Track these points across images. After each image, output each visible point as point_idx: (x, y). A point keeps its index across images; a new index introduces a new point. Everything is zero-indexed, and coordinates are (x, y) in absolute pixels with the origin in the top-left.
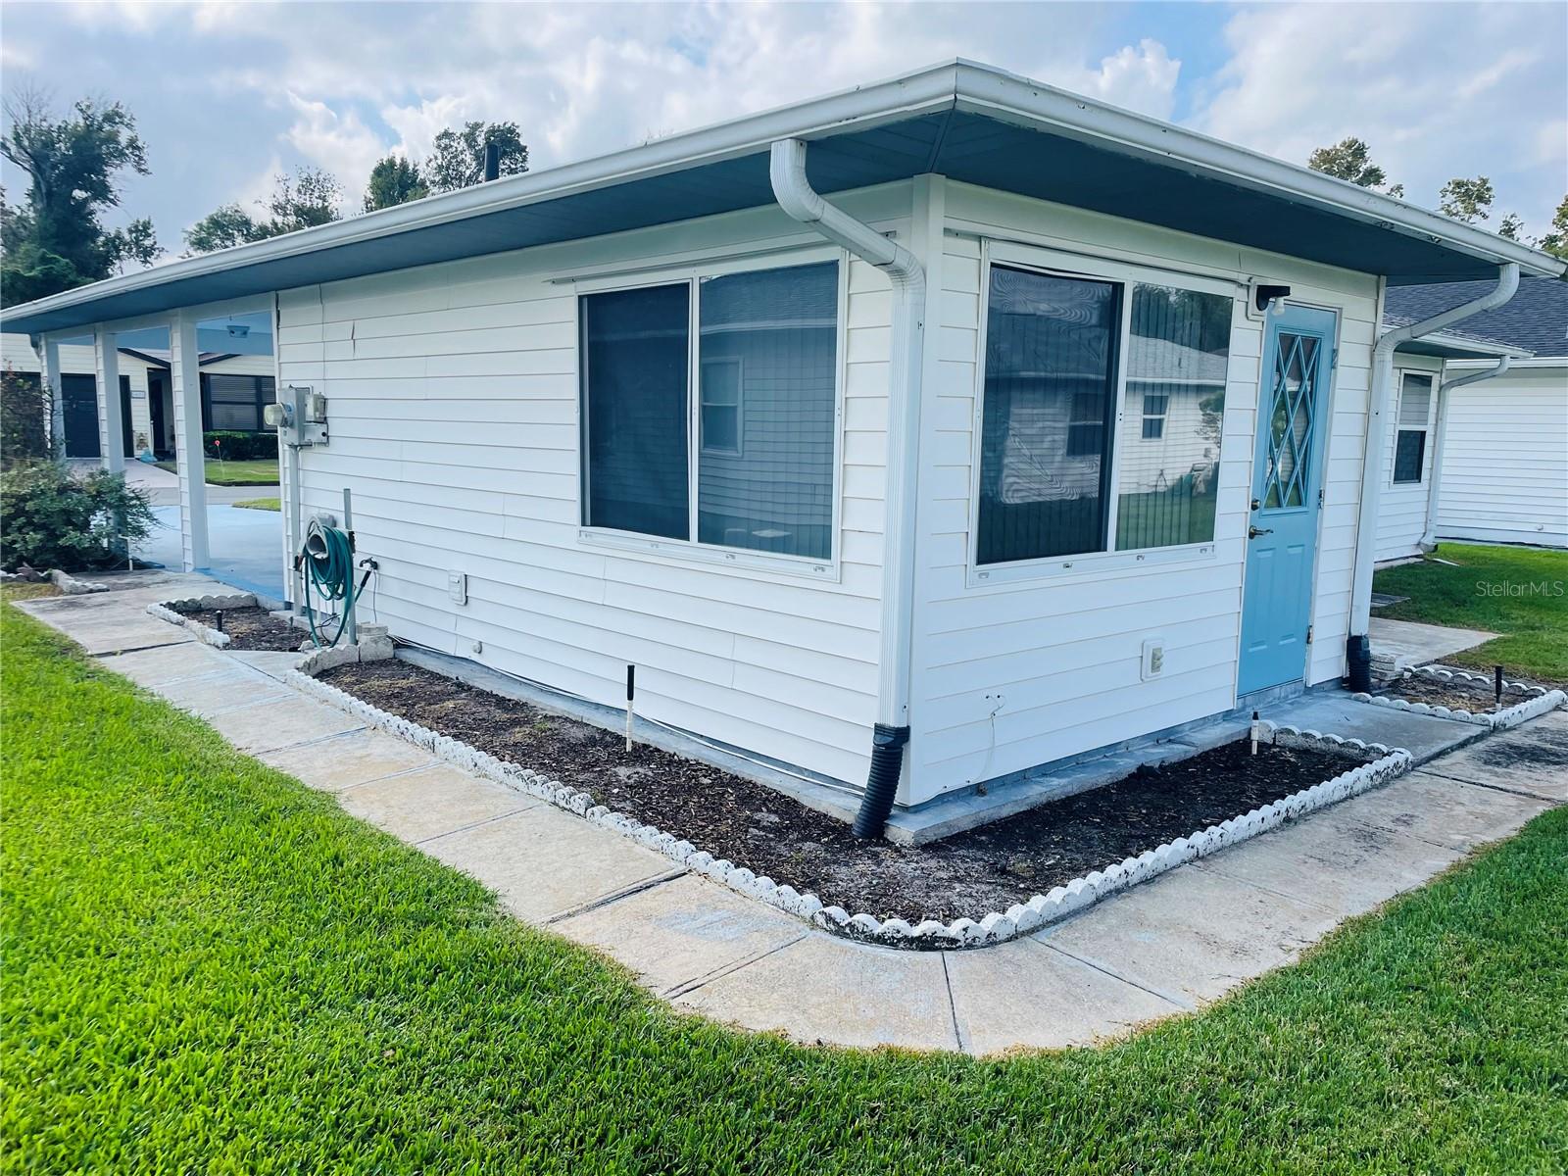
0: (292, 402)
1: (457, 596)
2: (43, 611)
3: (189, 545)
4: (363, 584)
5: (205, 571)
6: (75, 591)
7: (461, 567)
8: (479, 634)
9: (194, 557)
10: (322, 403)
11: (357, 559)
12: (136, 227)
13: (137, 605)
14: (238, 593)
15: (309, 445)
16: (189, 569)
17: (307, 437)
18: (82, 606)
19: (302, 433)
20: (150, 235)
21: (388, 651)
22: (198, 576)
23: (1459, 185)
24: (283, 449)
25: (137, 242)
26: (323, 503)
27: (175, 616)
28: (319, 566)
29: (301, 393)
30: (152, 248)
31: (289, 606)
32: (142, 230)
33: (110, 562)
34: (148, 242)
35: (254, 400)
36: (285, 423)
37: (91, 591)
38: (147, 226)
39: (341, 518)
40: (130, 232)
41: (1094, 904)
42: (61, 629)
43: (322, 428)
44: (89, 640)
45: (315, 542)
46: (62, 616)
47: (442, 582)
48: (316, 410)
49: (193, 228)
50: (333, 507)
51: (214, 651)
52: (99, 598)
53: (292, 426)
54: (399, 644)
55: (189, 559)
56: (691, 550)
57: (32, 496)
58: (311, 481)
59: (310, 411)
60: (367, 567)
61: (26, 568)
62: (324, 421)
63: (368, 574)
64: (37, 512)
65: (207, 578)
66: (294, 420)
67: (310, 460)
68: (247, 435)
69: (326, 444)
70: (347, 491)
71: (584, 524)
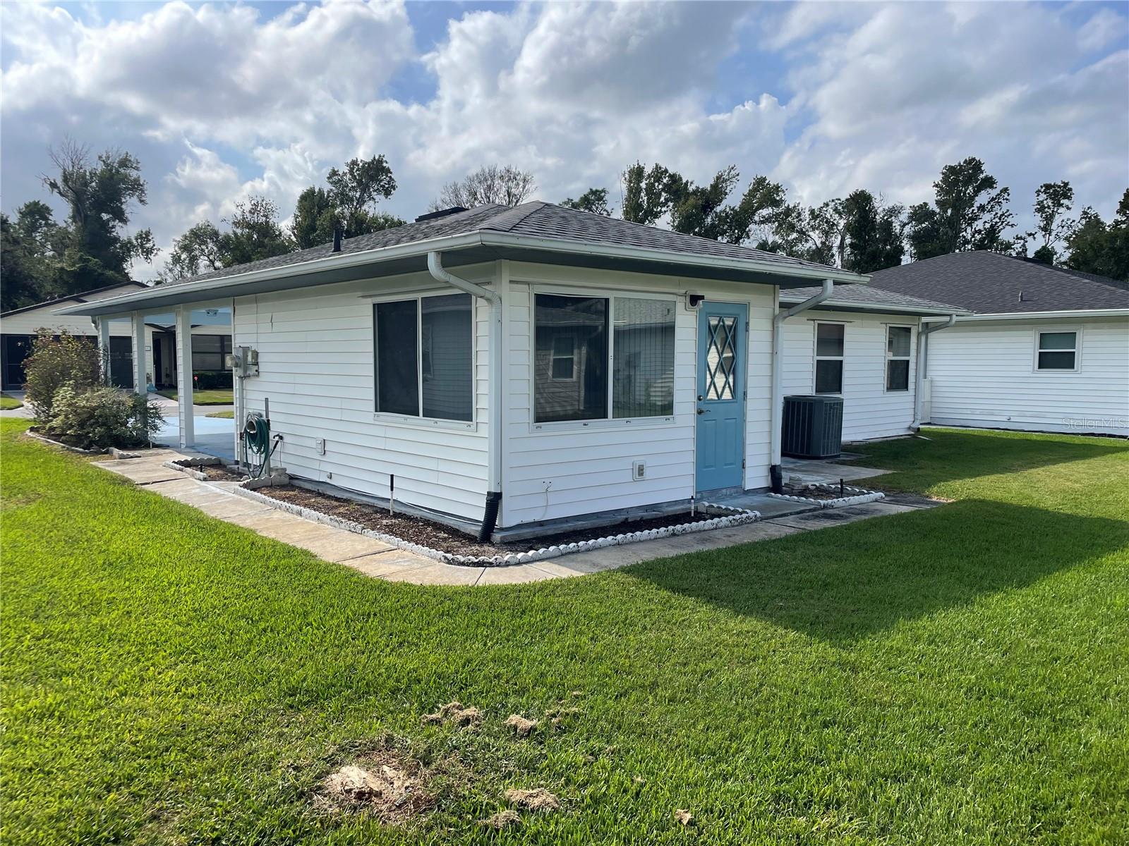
0: (240, 354)
1: (320, 451)
2: (109, 466)
3: (183, 434)
4: (275, 447)
5: (192, 447)
6: (122, 457)
7: (322, 435)
8: (330, 469)
9: (186, 439)
10: (256, 354)
11: (271, 435)
12: (141, 235)
13: (158, 463)
14: (210, 457)
15: (249, 376)
16: (183, 446)
17: (248, 372)
18: (128, 464)
19: (245, 371)
20: (150, 240)
21: (286, 480)
22: (188, 450)
23: (1048, 187)
24: (236, 380)
25: (142, 246)
26: (255, 406)
27: (178, 466)
28: (252, 438)
29: (246, 350)
30: (152, 249)
31: (237, 463)
32: (145, 236)
33: (140, 443)
34: (149, 245)
35: (219, 351)
36: (237, 365)
37: (132, 457)
38: (148, 234)
39: (264, 413)
40: (137, 239)
41: (559, 556)
42: (120, 473)
43: (256, 368)
44: (136, 477)
45: (250, 425)
46: (118, 468)
47: (313, 444)
48: (253, 358)
49: (179, 238)
50: (261, 408)
51: (198, 482)
52: (137, 460)
53: (240, 367)
54: (292, 477)
55: (183, 441)
56: (420, 420)
57: (99, 407)
58: (250, 395)
59: (250, 358)
60: (277, 438)
61: (95, 447)
62: (257, 364)
63: (277, 442)
64: (101, 416)
65: (193, 451)
66: (242, 363)
67: (249, 384)
68: (214, 373)
69: (258, 376)
70: (267, 399)
71: (376, 411)
